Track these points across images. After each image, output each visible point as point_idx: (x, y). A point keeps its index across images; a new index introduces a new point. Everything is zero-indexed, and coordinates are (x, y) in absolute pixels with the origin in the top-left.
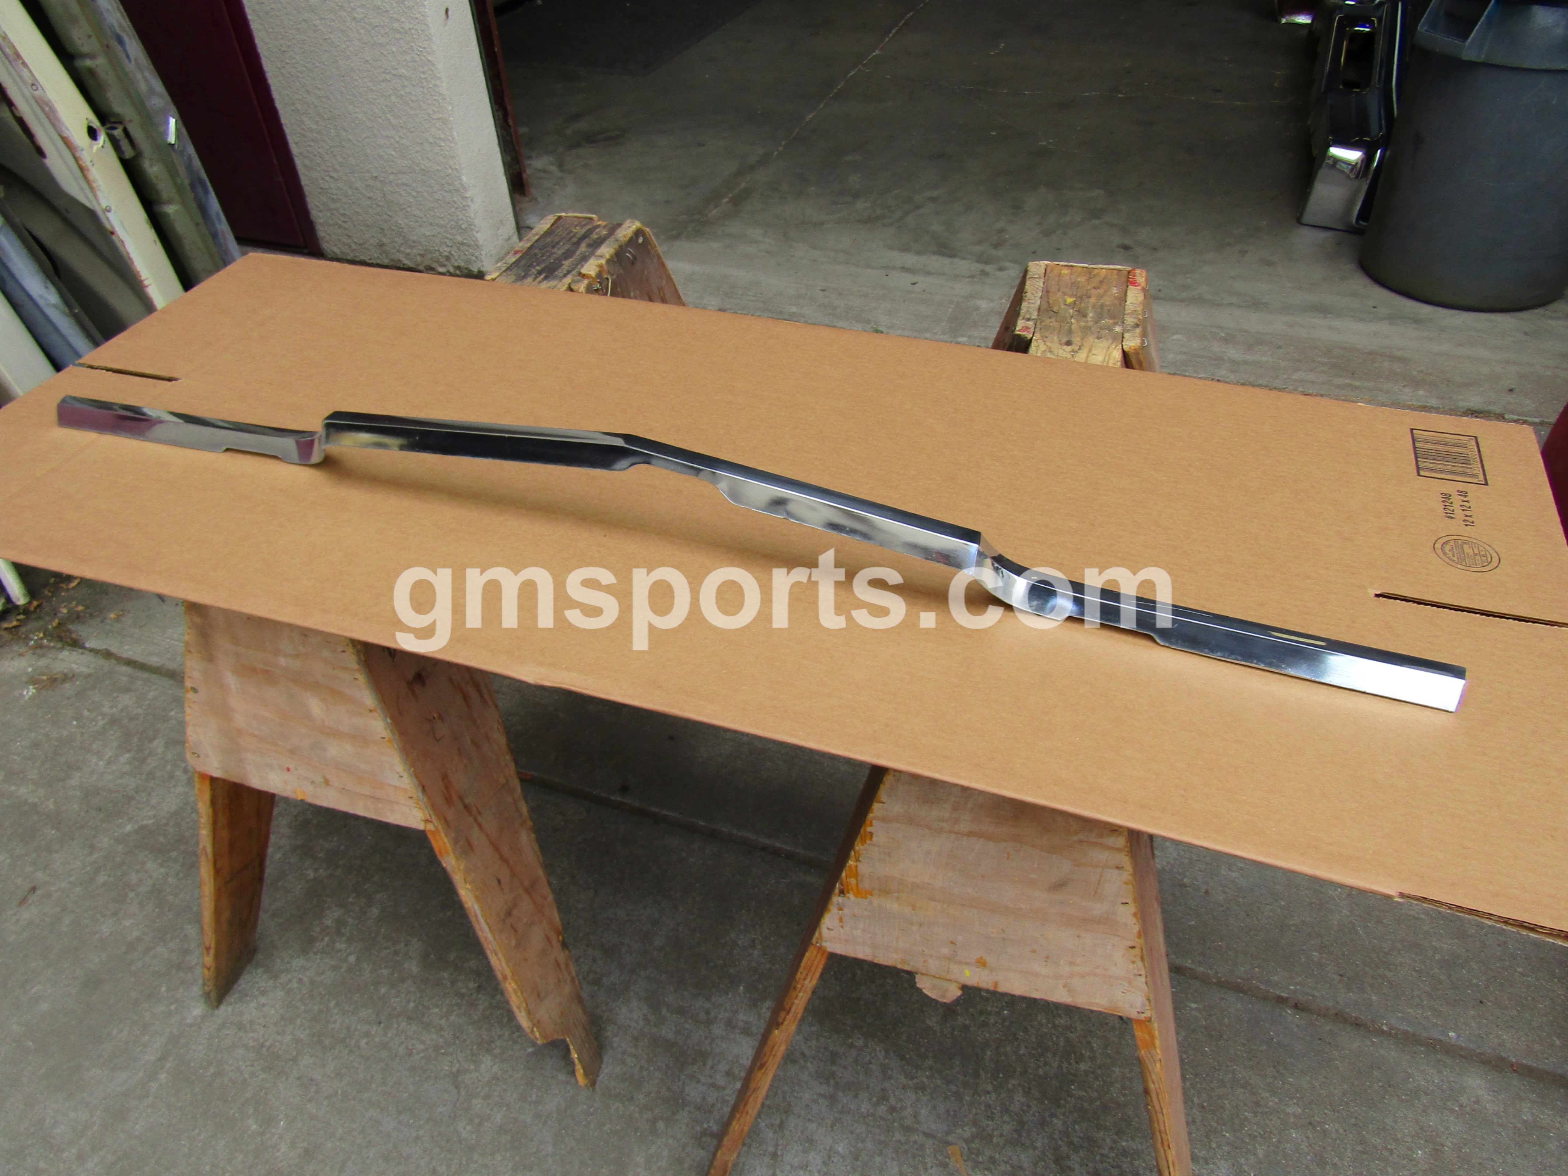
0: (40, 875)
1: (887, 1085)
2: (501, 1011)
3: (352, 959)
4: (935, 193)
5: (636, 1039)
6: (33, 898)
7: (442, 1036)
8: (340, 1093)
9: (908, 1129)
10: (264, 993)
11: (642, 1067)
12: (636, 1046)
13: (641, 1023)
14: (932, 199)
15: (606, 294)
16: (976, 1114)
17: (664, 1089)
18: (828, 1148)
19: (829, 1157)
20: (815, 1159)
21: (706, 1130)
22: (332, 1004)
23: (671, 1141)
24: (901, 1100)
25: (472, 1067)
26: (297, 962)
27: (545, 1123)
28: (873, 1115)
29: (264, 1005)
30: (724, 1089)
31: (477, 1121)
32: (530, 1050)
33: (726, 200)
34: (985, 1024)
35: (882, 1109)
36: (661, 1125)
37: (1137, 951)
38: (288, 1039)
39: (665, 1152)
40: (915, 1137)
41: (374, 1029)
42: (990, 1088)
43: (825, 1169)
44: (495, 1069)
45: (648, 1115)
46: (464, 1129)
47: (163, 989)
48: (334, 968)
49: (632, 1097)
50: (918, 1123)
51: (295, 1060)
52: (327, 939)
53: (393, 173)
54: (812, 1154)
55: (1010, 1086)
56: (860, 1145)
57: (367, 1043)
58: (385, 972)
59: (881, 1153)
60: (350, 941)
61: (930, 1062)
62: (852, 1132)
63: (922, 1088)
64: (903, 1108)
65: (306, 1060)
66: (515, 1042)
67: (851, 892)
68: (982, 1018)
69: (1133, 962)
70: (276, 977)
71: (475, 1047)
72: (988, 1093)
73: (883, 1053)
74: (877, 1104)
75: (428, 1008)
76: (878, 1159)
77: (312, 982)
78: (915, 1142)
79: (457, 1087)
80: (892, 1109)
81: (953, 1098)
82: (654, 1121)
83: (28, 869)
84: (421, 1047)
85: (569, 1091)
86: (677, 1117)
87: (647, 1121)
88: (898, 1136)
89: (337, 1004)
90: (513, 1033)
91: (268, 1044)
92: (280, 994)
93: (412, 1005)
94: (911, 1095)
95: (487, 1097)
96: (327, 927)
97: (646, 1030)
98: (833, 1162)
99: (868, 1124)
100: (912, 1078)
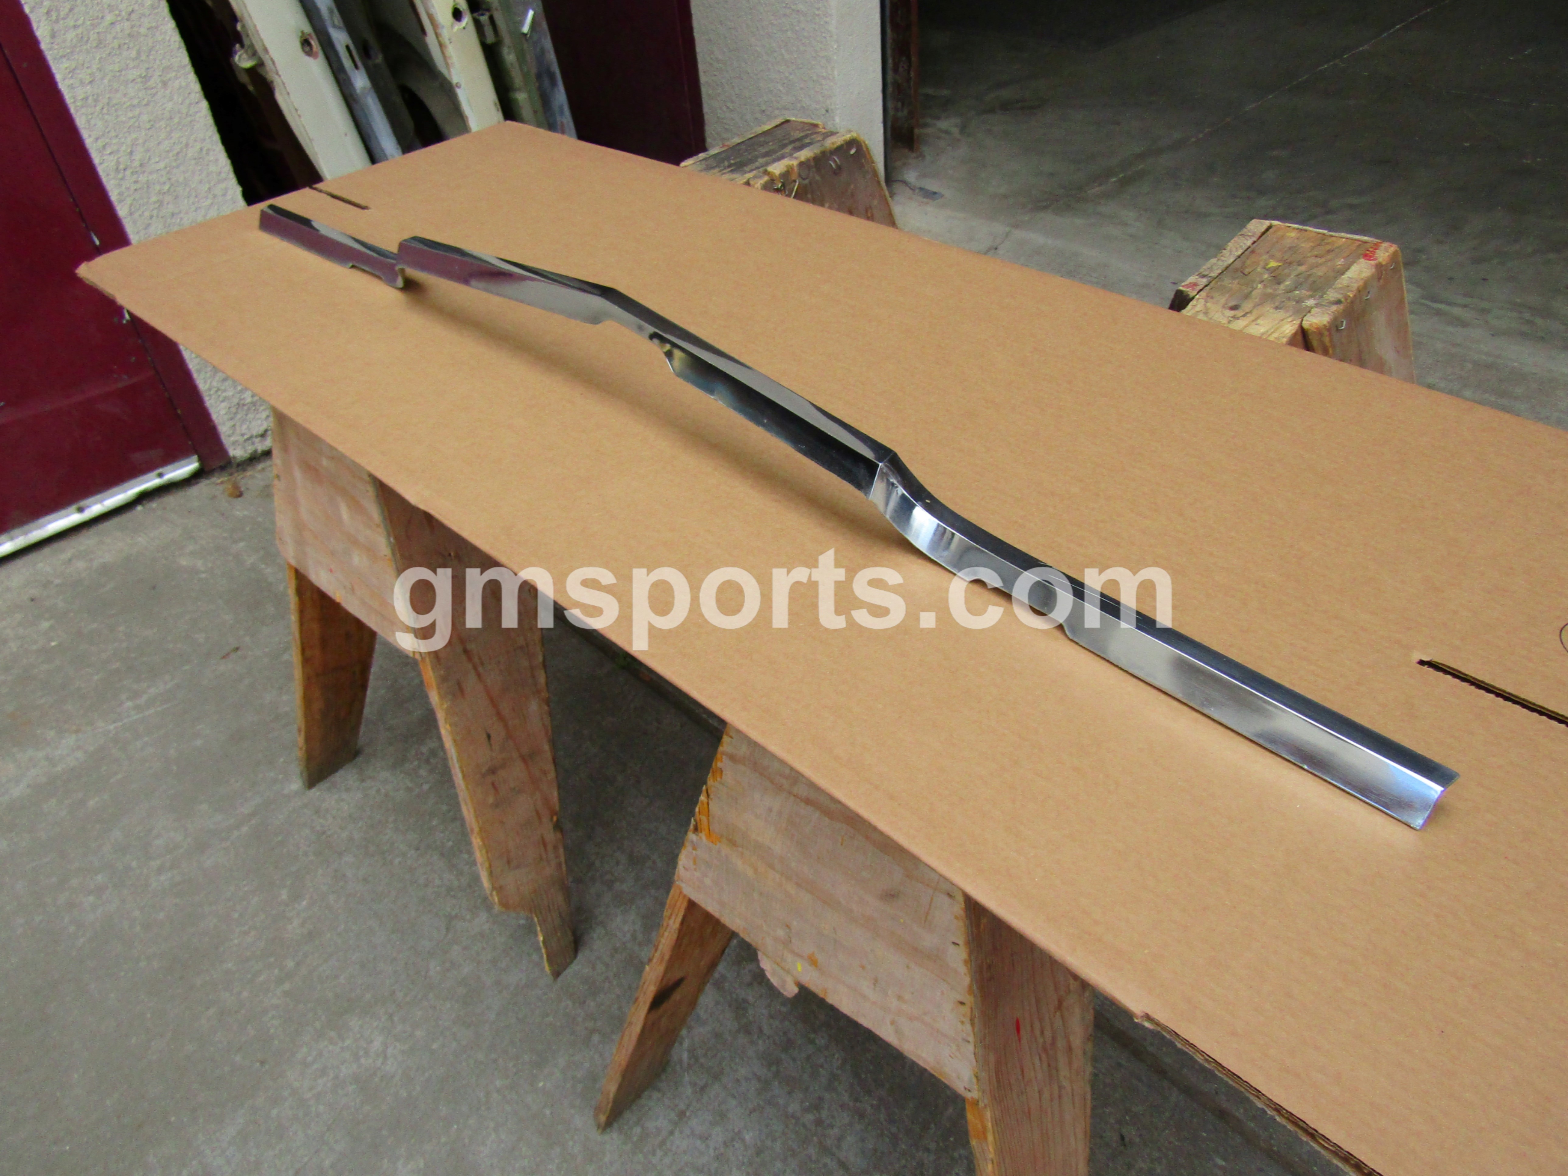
0: (247, 639)
1: (827, 1096)
3: (426, 787)
4: (1354, 200)
5: (616, 950)
6: (234, 656)
7: (459, 880)
8: (359, 895)
9: (825, 1150)
10: (348, 790)
11: (607, 978)
12: (612, 956)
13: (628, 936)
14: (1351, 207)
15: (789, 196)
16: (905, 1166)
17: (616, 1006)
18: (736, 1130)
19: (733, 1140)
20: (718, 1135)
22: (391, 819)
23: (596, 1056)
24: (833, 1117)
25: (468, 917)
26: (385, 774)
27: (500, 992)
28: (797, 1119)
29: (343, 800)
31: (448, 965)
33: (1114, 180)
35: (809, 1117)
36: (596, 1038)
37: (965, 1009)
38: (344, 835)
39: (587, 1065)
40: (827, 1160)
41: (412, 853)
42: (932, 1146)
43: (722, 1150)
44: (486, 927)
45: (590, 1024)
46: (434, 968)
47: (282, 760)
48: (409, 790)
49: (584, 1002)
50: (839, 1147)
51: (340, 854)
52: (416, 763)
54: (718, 1129)
55: (956, 1155)
56: (769, 1143)
57: (400, 863)
58: (445, 808)
59: (784, 1160)
60: (431, 771)
61: (883, 1093)
62: (767, 1126)
63: (862, 1116)
64: (832, 1126)
65: (348, 858)
67: (703, 833)
69: (962, 1023)
70: (363, 781)
71: (479, 900)
72: (928, 1150)
73: (840, 1062)
74: (806, 1110)
75: (461, 852)
76: (779, 1165)
77: (386, 795)
78: (825, 1165)
79: (448, 929)
80: (819, 1122)
81: (887, 1140)
82: (593, 1031)
83: (241, 633)
84: (437, 882)
87: (586, 1028)
88: (812, 1151)
89: (395, 821)
91: (329, 833)
92: (359, 795)
93: (450, 843)
94: (845, 1118)
95: (465, 948)
96: (422, 754)
97: (629, 945)
98: (733, 1146)
99: (787, 1126)
100: (856, 1100)
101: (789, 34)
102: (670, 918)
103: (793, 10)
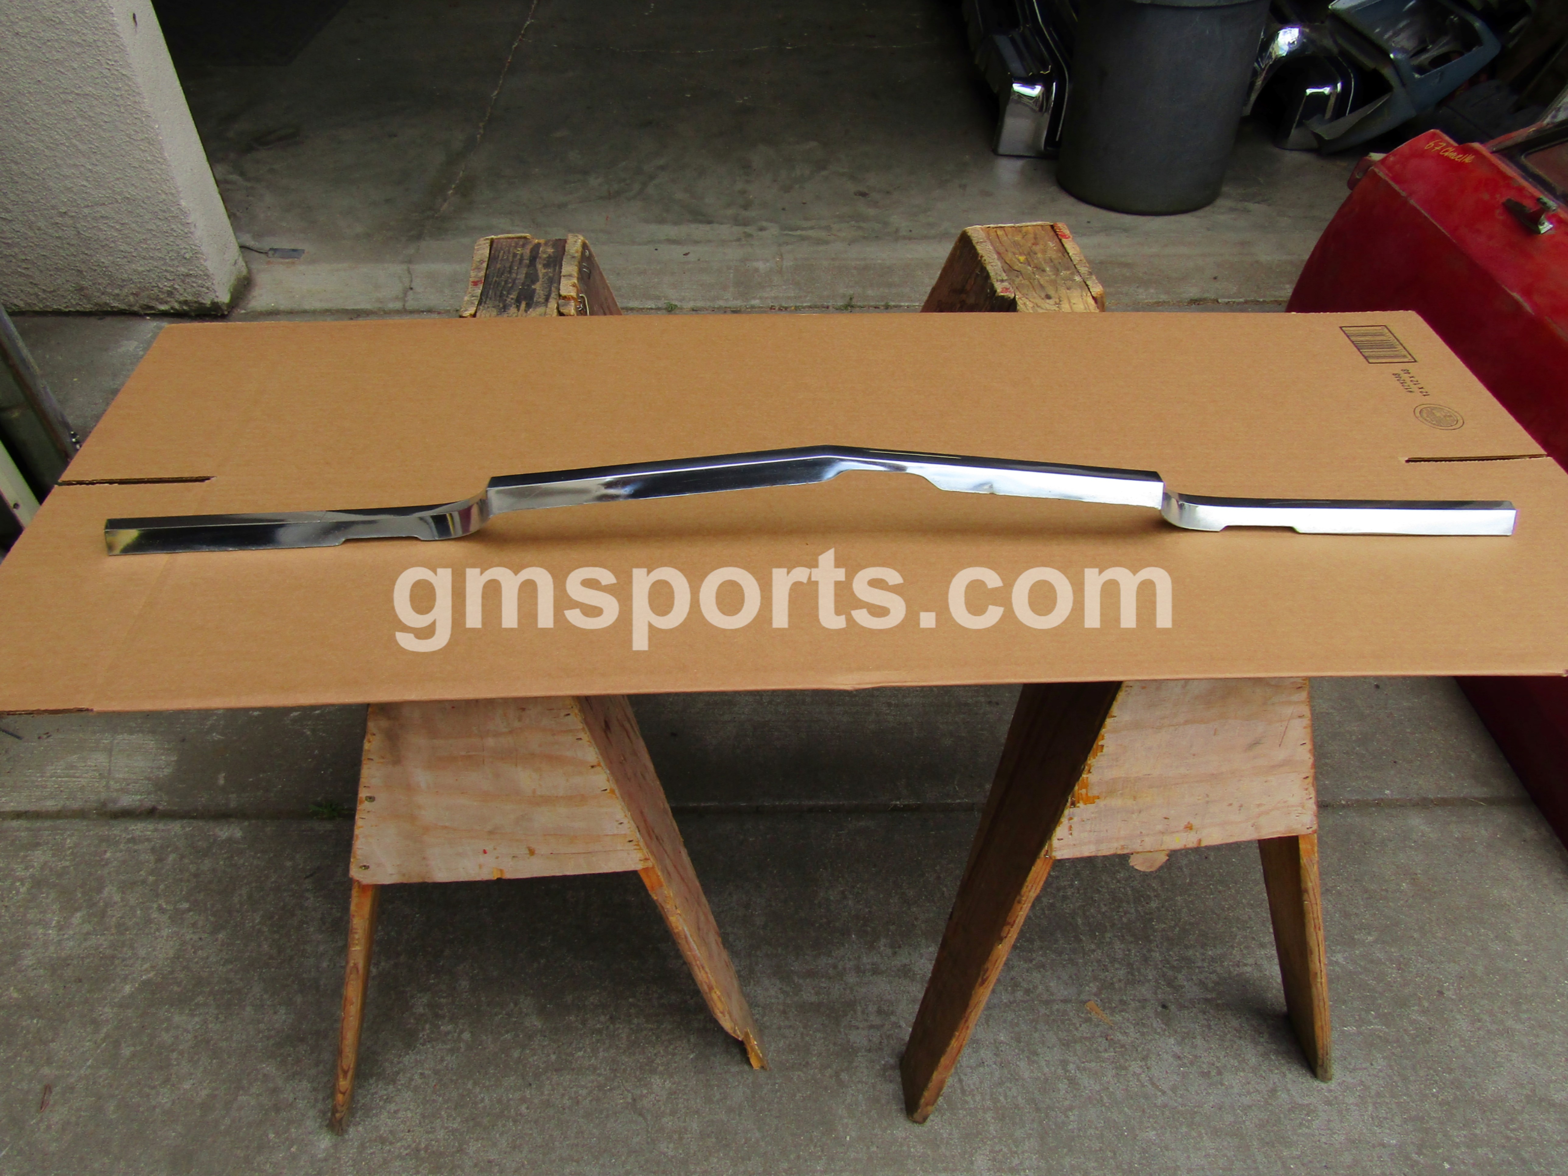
0: (46, 1070)
1: (1013, 973)
2: (645, 1032)
3: (466, 1036)
4: (661, 162)
5: (784, 1012)
6: (52, 1099)
7: (599, 1075)
8: (526, 1163)
9: (1047, 1003)
10: (389, 1100)
11: (802, 1034)
12: (787, 1019)
13: (781, 996)
14: (662, 168)
16: (1093, 971)
17: (831, 1046)
18: (992, 1041)
19: (997, 1048)
20: (986, 1054)
21: (884, 1065)
22: (470, 1085)
23: (860, 1086)
24: (1030, 981)
25: (645, 1092)
26: (408, 1059)
27: (740, 1114)
28: (1015, 1001)
29: (396, 1112)
30: (883, 1026)
31: (676, 1136)
32: (692, 1056)
33: (450, 192)
34: (1065, 898)
35: (1019, 994)
36: (844, 1076)
37: (1310, 780)
38: (441, 1134)
39: (860, 1097)
40: (1056, 1007)
41: (528, 1094)
42: (1093, 947)
43: (999, 1059)
44: (668, 1084)
45: (829, 1072)
46: (667, 1148)
47: (272, 1136)
48: (452, 1051)
49: (807, 1063)
50: (1052, 994)
51: (460, 1150)
52: (427, 1026)
53: (88, 206)
54: (982, 1052)
55: (1108, 940)
56: (1017, 1029)
57: (528, 1108)
58: (508, 1036)
59: (1036, 1030)
60: (453, 1019)
61: (1037, 943)
62: (1005, 1021)
63: (1043, 966)
64: (1035, 987)
65: (473, 1147)
66: (674, 1055)
67: (1081, 802)
68: (1061, 894)
69: (1306, 789)
70: (394, 1082)
71: (638, 1073)
72: (1094, 951)
74: (1013, 992)
75: (572, 1055)
76: (1036, 1035)
77: (436, 1072)
78: (1058, 1010)
79: (641, 1114)
80: (1027, 992)
81: (1070, 965)
82: (837, 1074)
83: (29, 1070)
84: (584, 1092)
85: (748, 1079)
86: (855, 1064)
87: (831, 1077)
88: (1043, 1010)
89: (475, 1084)
90: (667, 1047)
91: (423, 1146)
92: (408, 1095)
93: (553, 1057)
94: (1036, 976)
95: (673, 1113)
96: (422, 1015)
97: (788, 1001)
98: (1002, 1051)
99: (1014, 1011)
100: (1031, 961)
101: (79, 121)
102: (1030, 891)
103: (77, 94)
